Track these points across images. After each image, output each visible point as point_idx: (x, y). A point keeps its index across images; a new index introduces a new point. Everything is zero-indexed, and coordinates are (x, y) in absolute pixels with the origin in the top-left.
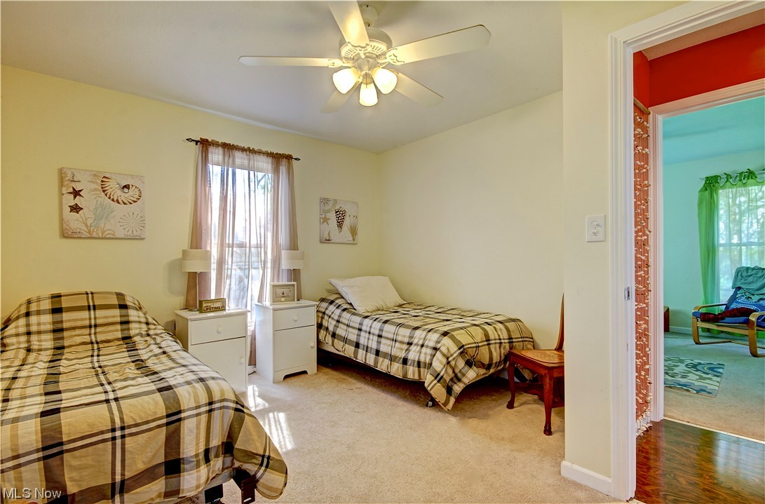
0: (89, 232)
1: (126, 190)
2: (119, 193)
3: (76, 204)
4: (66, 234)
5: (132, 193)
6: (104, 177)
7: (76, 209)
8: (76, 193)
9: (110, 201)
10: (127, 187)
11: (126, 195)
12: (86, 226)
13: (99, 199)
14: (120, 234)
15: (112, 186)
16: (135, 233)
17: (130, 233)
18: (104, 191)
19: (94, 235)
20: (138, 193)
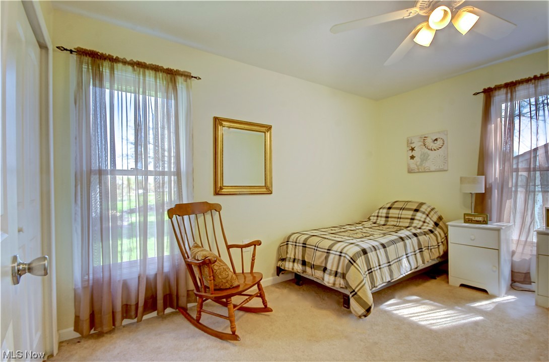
0: (418, 169)
1: (436, 142)
2: (432, 144)
3: (413, 155)
4: (410, 171)
5: (439, 142)
6: (425, 137)
7: (412, 157)
8: (413, 149)
9: (427, 150)
10: (436, 140)
11: (436, 145)
12: (417, 166)
13: (423, 150)
14: (433, 168)
15: (429, 142)
16: (441, 167)
17: (438, 168)
18: (425, 145)
19: (420, 170)
20: (442, 142)
